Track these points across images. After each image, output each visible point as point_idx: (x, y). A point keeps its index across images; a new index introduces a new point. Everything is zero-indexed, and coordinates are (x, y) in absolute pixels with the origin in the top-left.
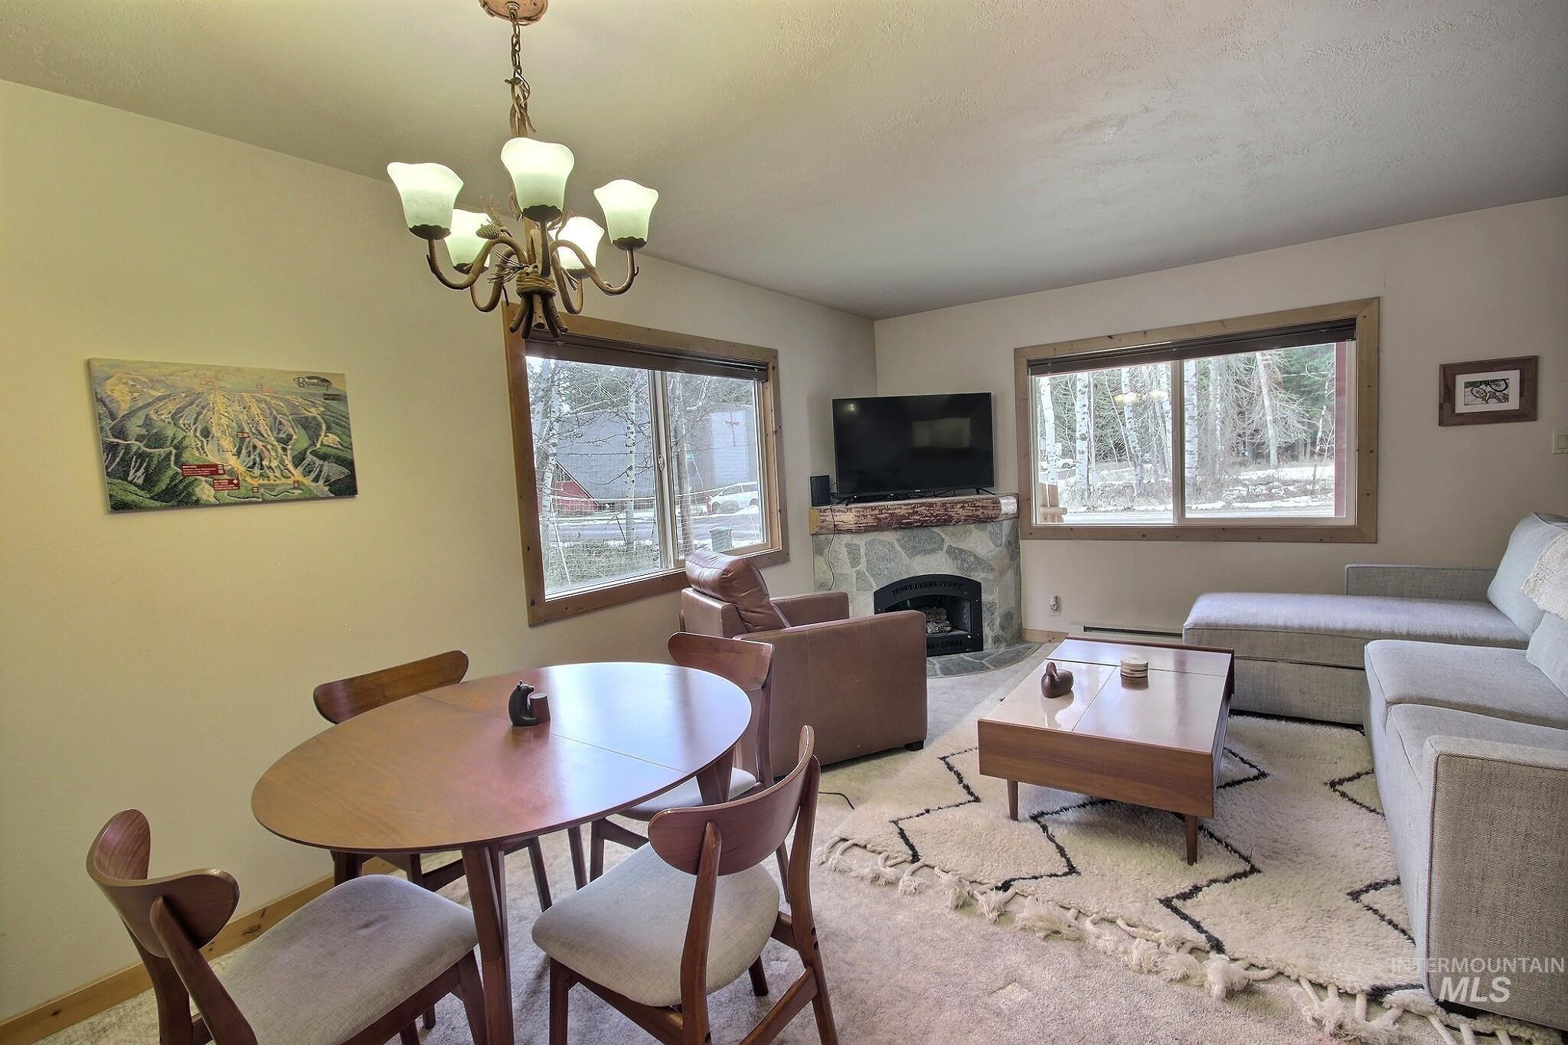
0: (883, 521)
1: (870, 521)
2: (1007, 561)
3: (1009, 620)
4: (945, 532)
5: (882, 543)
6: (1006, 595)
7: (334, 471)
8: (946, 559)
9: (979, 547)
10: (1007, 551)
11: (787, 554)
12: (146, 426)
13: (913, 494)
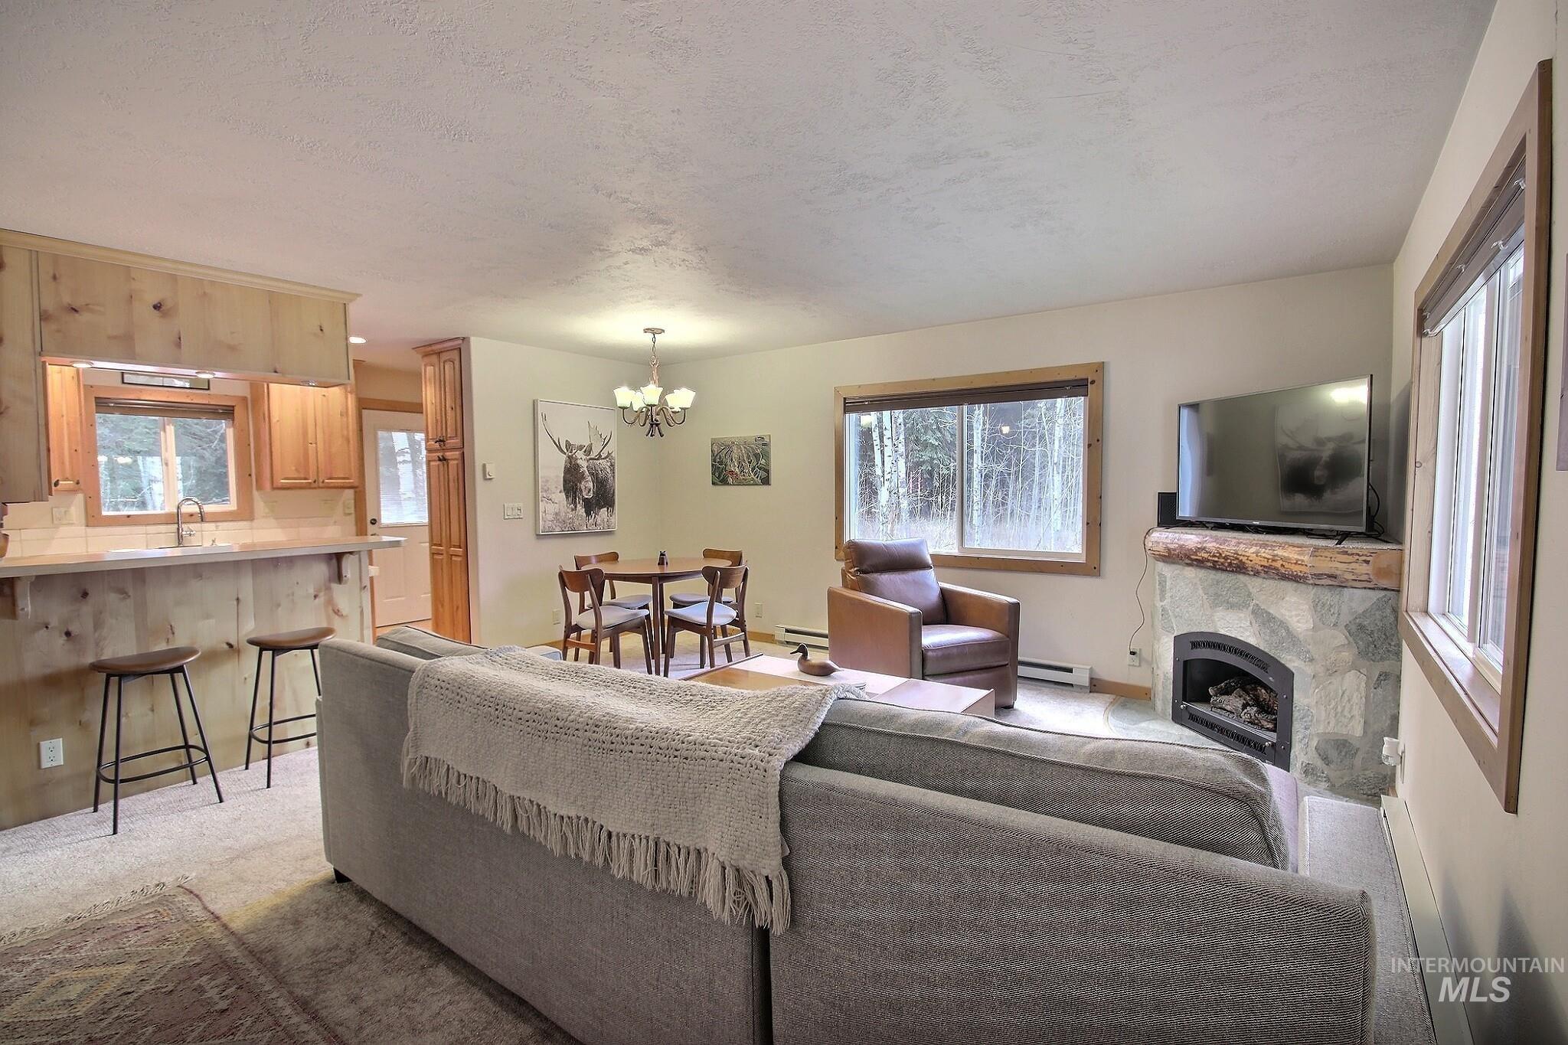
2: (1347, 655)
3: (1343, 754)
4: (1253, 584)
5: (1185, 581)
6: (1339, 709)
7: (763, 474)
8: (1251, 623)
9: (1294, 618)
10: (1351, 639)
11: (1095, 568)
12: (720, 458)
13: (1249, 526)
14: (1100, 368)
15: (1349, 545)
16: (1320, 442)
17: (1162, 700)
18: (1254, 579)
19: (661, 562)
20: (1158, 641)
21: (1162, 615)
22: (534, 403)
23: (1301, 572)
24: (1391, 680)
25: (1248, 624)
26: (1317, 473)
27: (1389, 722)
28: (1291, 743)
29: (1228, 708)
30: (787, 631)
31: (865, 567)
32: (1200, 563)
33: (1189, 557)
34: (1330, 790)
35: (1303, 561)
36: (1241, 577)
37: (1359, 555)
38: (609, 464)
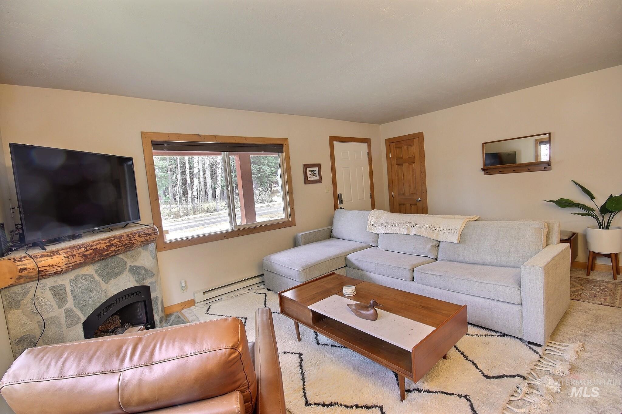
0: (89, 257)
1: (78, 259)
28: (153, 318)
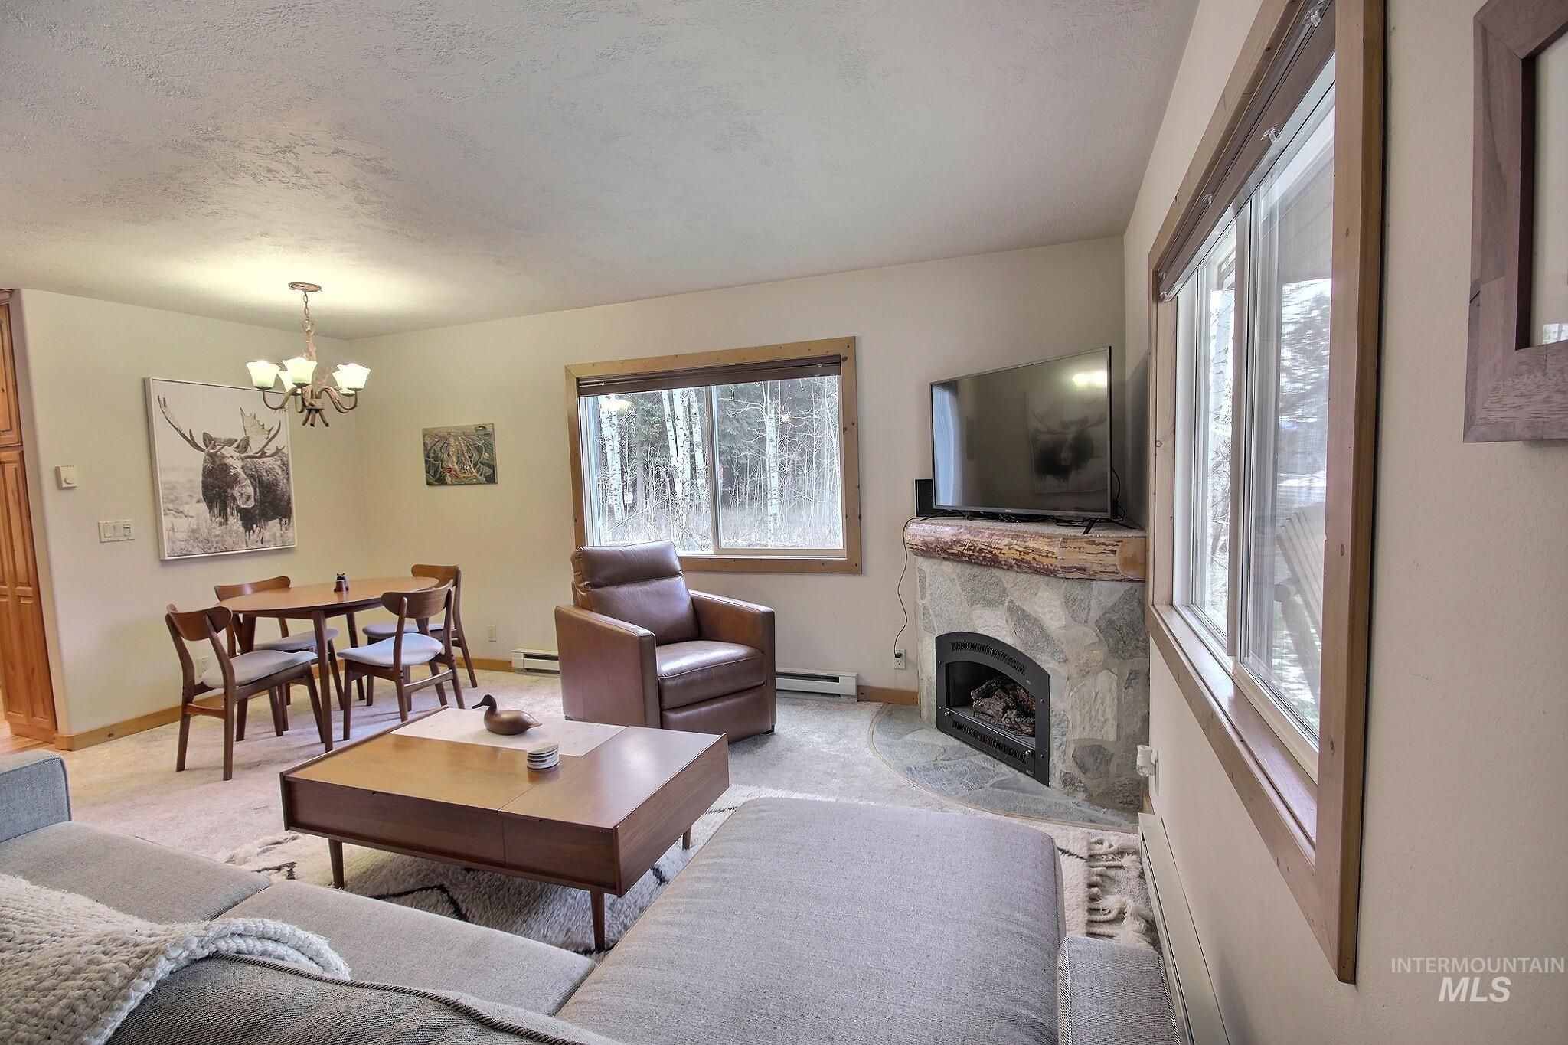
2: (1099, 654)
3: (1099, 760)
4: (1008, 578)
5: (944, 576)
6: (1093, 713)
7: (487, 471)
8: (1007, 621)
9: (1047, 615)
10: (1101, 636)
11: (857, 565)
12: (434, 453)
13: (1003, 514)
14: (851, 343)
15: (1096, 534)
16: (1065, 425)
17: (927, 706)
18: (1008, 573)
19: (339, 589)
20: (921, 642)
21: (924, 614)
22: (145, 384)
23: (1051, 565)
24: (1140, 678)
25: (1005, 622)
26: (1064, 455)
27: (1140, 724)
28: (1049, 751)
29: (990, 712)
30: (527, 656)
31: (597, 580)
32: (956, 557)
33: (945, 552)
34: (1088, 801)
35: (1053, 553)
36: (995, 571)
37: (1105, 544)
38: (279, 463)
